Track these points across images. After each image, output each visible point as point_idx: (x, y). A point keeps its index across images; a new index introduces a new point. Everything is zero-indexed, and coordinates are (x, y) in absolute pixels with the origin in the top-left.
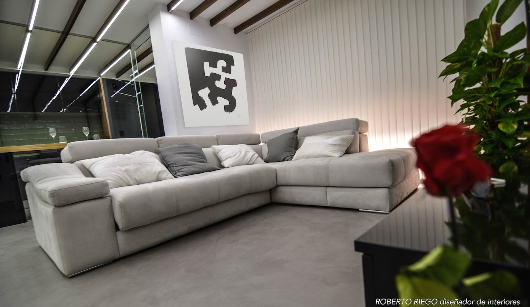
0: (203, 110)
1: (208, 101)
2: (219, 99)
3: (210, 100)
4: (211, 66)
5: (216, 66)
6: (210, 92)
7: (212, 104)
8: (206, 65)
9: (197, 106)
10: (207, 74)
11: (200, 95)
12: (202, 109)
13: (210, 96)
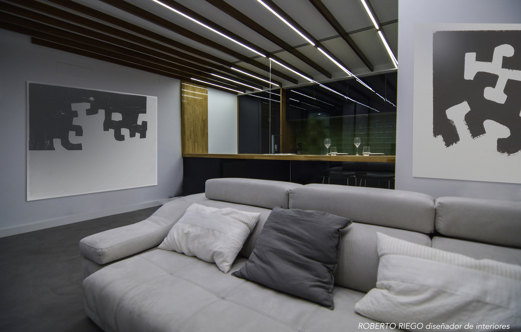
0: (451, 147)
1: (462, 129)
2: (489, 124)
3: (467, 127)
4: (478, 59)
5: (489, 58)
6: (470, 110)
7: (471, 134)
8: (470, 57)
9: (440, 137)
10: (469, 74)
11: (449, 117)
12: (448, 145)
13: (469, 118)
